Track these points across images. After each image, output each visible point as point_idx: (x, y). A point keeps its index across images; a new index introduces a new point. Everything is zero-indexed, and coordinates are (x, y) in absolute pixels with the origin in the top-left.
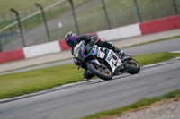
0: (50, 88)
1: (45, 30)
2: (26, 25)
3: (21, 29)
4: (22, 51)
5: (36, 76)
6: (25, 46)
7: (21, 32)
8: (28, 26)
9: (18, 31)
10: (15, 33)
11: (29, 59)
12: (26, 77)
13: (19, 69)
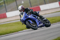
0: (18, 31)
1: (16, 4)
2: (7, 2)
3: (5, 4)
4: (5, 14)
5: (12, 26)
6: (7, 12)
7: (5, 5)
8: (8, 3)
9: (4, 5)
10: (2, 6)
11: (9, 18)
12: (7, 26)
13: (4, 22)
